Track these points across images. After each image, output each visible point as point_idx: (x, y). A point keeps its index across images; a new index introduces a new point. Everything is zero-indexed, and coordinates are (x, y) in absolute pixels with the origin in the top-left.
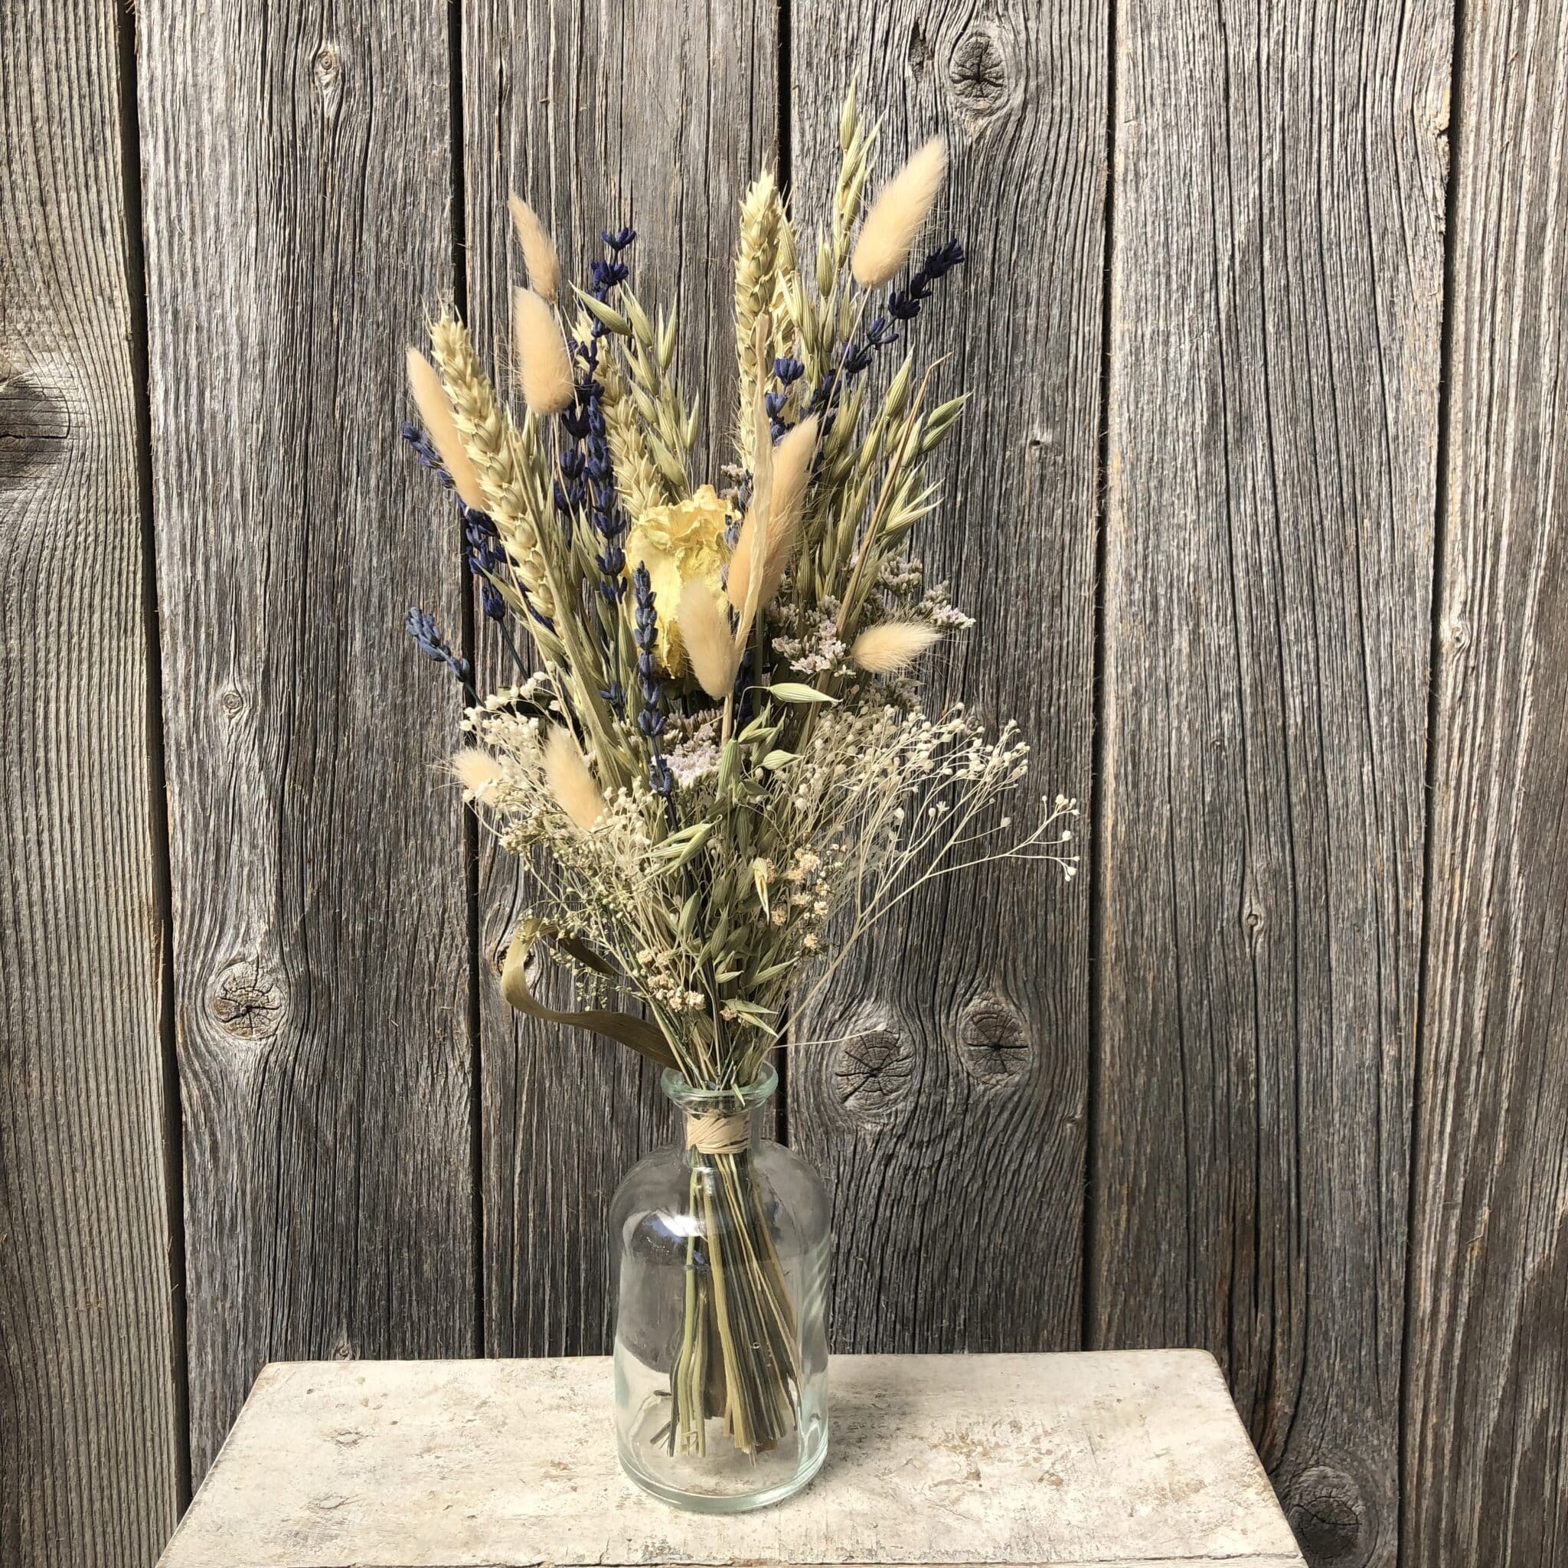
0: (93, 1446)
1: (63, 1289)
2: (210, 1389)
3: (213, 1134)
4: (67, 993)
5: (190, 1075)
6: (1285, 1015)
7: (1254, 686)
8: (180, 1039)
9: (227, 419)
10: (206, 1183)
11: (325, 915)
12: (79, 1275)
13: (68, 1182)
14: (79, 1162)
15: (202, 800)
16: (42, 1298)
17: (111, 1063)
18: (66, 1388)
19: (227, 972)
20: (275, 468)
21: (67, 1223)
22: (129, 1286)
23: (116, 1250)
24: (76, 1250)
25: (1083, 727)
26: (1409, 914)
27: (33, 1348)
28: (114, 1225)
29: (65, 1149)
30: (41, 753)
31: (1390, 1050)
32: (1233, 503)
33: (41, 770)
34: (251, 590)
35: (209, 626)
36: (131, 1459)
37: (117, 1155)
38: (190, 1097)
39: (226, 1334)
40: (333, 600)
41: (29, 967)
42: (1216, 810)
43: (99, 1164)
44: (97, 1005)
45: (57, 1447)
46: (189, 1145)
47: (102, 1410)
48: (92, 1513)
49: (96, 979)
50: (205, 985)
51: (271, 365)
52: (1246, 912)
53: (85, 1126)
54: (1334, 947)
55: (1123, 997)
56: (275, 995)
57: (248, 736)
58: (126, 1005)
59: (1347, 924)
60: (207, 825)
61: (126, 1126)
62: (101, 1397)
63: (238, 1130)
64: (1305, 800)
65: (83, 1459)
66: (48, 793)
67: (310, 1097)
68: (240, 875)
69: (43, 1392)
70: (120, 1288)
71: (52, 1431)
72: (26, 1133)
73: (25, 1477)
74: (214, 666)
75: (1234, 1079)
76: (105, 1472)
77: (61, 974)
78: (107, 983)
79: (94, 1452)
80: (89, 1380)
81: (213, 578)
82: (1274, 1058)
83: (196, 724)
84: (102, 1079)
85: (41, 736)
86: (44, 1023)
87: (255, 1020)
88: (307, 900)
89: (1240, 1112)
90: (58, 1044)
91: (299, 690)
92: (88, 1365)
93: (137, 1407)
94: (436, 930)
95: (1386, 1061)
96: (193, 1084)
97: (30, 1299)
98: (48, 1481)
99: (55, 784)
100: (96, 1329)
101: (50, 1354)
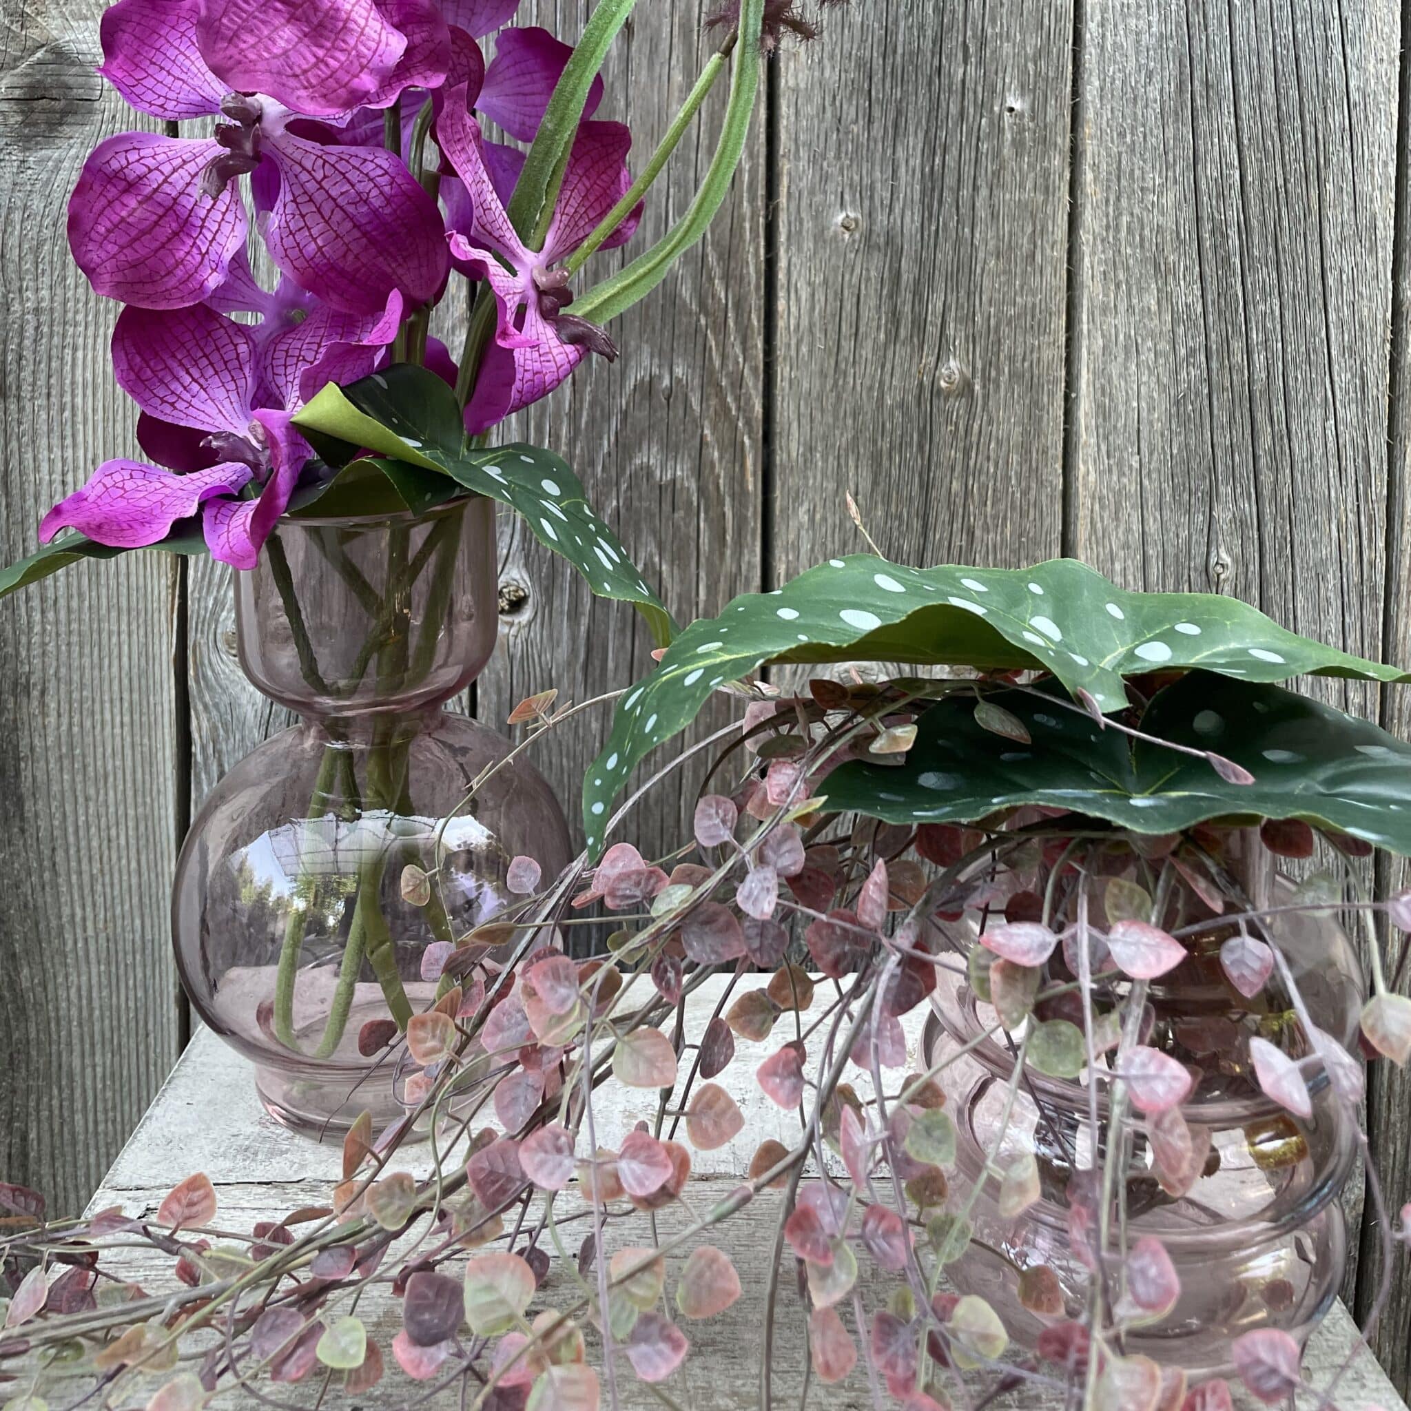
0: (99, 1070)
1: (73, 916)
3: (221, 765)
4: (85, 628)
5: (200, 707)
7: (1220, 343)
8: (191, 672)
12: (89, 900)
13: (81, 811)
14: (92, 791)
16: (54, 923)
17: (126, 696)
18: (74, 1013)
21: (78, 851)
22: (137, 913)
23: (125, 877)
24: (86, 878)
25: (1056, 381)
26: (1372, 565)
27: (44, 971)
28: (124, 853)
29: (79, 778)
30: (67, 398)
32: (1200, 167)
33: (67, 414)
36: (134, 1082)
37: (129, 785)
38: (200, 729)
41: (51, 602)
42: (1183, 461)
43: (111, 793)
44: (114, 640)
45: (65, 1068)
46: (198, 776)
47: (108, 1035)
48: (96, 1133)
49: (114, 614)
50: (217, 621)
52: (1213, 561)
53: (99, 756)
54: (1299, 598)
58: (142, 640)
59: (1311, 573)
61: (138, 756)
62: (107, 1022)
64: (1271, 454)
65: (89, 1083)
66: (74, 436)
69: (52, 1014)
70: (127, 915)
71: (60, 1055)
72: (42, 763)
73: (33, 1097)
76: (109, 1094)
77: (80, 609)
78: (125, 619)
79: (99, 1075)
80: (96, 1004)
84: (117, 710)
85: (68, 382)
86: (63, 658)
90: (76, 677)
92: (95, 992)
93: (141, 1031)
96: (203, 716)
97: (42, 926)
98: (55, 1102)
99: (80, 427)
100: (103, 955)
101: (60, 980)
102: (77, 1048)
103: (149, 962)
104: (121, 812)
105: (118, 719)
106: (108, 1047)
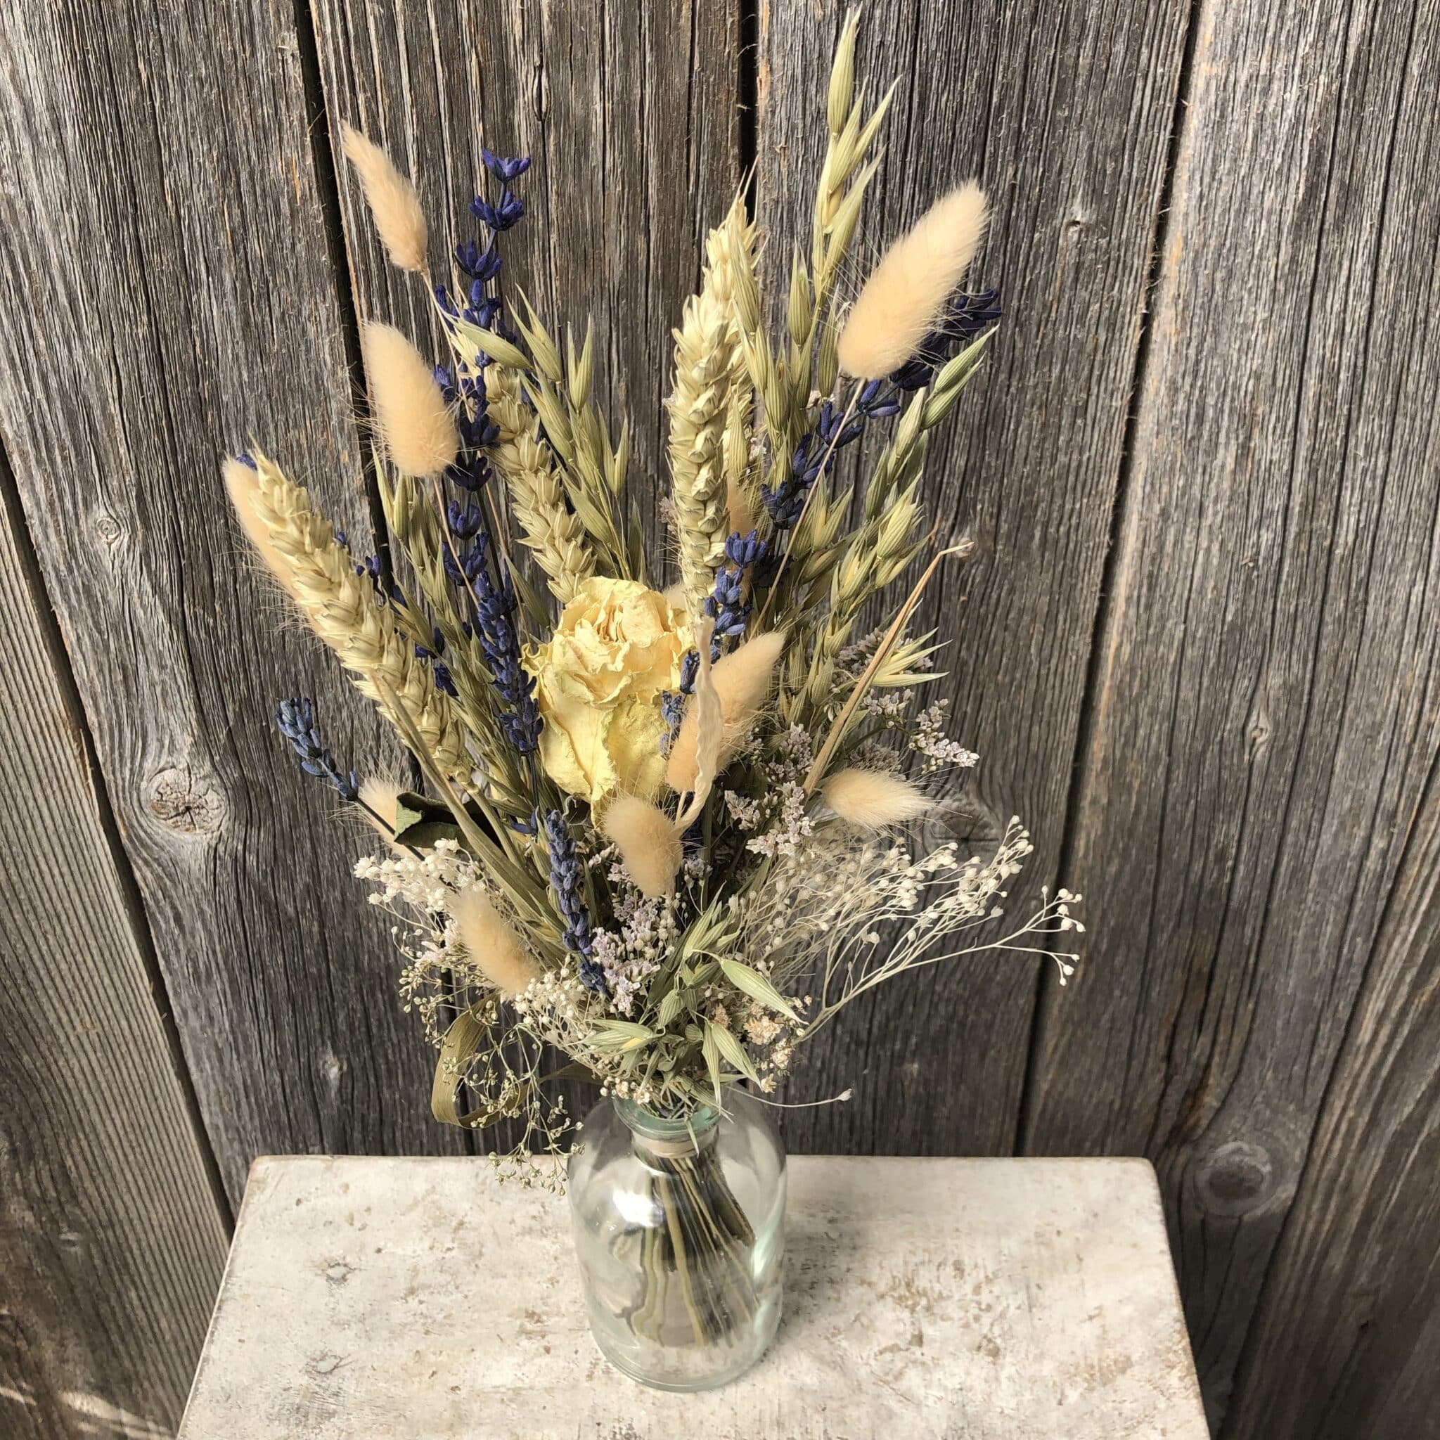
0: (118, 1121)
1: (59, 1019)
2: (212, 1087)
3: (173, 907)
5: (141, 863)
6: (1275, 814)
7: (1305, 506)
8: (123, 833)
9: (30, 206)
10: (176, 944)
11: (251, 728)
12: (71, 1008)
13: (42, 942)
15: (96, 624)
16: (41, 1024)
17: (58, 849)
18: (82, 1084)
19: (158, 779)
20: (103, 267)
21: (49, 972)
22: (121, 1017)
23: (101, 991)
24: (63, 991)
25: (1098, 547)
27: (44, 1058)
28: (95, 973)
29: (31, 917)
31: (1379, 843)
34: (104, 409)
35: (62, 449)
36: (153, 1129)
37: (84, 921)
38: (145, 879)
39: (218, 1050)
40: (203, 418)
42: (1238, 628)
44: (31, 803)
45: (85, 1122)
46: (152, 915)
47: (119, 1099)
48: (128, 1162)
49: (24, 782)
50: (138, 789)
51: (70, 134)
52: (1251, 725)
53: (47, 901)
54: (1341, 755)
55: (1104, 800)
56: (213, 799)
57: (132, 564)
58: (61, 803)
59: (1360, 735)
60: (107, 647)
61: (86, 900)
62: (115, 1091)
63: (198, 904)
64: (1340, 621)
65: (111, 1130)
67: (265, 879)
68: (153, 693)
69: (62, 1087)
70: (113, 1018)
71: (78, 1112)
73: (62, 1140)
74: (79, 490)
75: (1211, 864)
76: (132, 1137)
78: (37, 786)
79: (119, 1125)
80: (101, 1078)
81: (55, 395)
82: (1256, 850)
83: (72, 550)
84: (52, 862)
87: (196, 818)
88: (231, 715)
89: (1212, 892)
91: (181, 516)
92: (97, 1069)
93: (150, 1096)
94: (372, 743)
95: (1373, 852)
96: (144, 868)
97: (31, 1025)
98: (84, 1143)
100: (98, 1045)
101: (61, 1063)
102: (92, 1108)
103: (142, 1048)
104: (82, 941)
105: (56, 871)
106: (121, 1107)
